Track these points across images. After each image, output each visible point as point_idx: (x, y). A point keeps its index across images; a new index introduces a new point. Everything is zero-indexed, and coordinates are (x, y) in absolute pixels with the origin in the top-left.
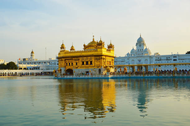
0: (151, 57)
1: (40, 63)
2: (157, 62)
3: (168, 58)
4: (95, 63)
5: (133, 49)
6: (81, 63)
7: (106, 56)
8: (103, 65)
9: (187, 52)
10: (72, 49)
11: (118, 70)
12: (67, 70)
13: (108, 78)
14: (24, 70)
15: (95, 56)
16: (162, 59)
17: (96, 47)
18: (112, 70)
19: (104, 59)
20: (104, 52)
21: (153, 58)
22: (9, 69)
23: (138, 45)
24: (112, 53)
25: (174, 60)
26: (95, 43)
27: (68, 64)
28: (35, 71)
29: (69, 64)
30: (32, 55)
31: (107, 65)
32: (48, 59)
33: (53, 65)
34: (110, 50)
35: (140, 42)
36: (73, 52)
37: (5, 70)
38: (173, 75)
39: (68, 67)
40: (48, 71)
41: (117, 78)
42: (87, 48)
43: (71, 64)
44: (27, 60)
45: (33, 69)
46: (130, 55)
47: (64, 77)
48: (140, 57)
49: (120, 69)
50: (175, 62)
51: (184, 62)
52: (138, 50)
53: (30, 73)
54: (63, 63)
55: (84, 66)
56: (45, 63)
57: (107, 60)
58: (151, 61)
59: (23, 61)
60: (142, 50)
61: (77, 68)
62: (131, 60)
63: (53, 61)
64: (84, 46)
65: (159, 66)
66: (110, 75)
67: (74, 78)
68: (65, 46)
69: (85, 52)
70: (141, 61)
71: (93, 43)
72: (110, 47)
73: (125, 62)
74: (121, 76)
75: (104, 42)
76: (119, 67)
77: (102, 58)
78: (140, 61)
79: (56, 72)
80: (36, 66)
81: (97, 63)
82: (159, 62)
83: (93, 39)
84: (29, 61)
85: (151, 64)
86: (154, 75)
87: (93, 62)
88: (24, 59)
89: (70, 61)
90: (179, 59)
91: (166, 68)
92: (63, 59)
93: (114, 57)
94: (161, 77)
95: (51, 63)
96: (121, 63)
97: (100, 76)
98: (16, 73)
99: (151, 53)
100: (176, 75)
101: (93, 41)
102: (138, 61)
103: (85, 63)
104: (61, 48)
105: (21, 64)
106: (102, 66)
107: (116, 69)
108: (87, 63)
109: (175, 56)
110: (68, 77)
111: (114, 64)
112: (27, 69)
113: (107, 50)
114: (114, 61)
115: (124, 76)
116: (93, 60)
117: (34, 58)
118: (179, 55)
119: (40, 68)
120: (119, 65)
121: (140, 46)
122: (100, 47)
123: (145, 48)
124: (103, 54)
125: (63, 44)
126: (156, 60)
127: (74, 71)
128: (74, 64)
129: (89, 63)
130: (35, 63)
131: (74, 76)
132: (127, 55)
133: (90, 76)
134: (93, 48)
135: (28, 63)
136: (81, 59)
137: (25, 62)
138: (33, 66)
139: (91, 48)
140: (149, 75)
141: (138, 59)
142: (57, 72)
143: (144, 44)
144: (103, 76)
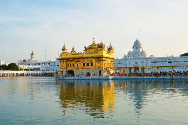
0: (147, 59)
1: (40, 64)
2: (152, 64)
3: (163, 60)
4: (96, 64)
5: (130, 51)
6: (82, 64)
7: (106, 58)
8: (103, 66)
9: (181, 55)
10: (73, 51)
11: (118, 71)
12: (68, 71)
13: (109, 79)
14: (25, 71)
15: (96, 58)
16: (157, 61)
17: (97, 49)
18: (112, 72)
19: (104, 61)
20: (105, 54)
21: (149, 60)
22: (10, 70)
23: (135, 48)
24: (111, 55)
25: (169, 62)
26: (96, 45)
27: (69, 65)
28: (35, 72)
29: (71, 65)
30: (31, 57)
31: (107, 67)
32: (47, 61)
33: (52, 66)
34: (110, 52)
35: (137, 45)
36: (74, 54)
37: (7, 71)
38: (171, 77)
39: (69, 69)
40: (48, 72)
41: (117, 79)
42: (88, 50)
43: (72, 65)
44: (28, 61)
45: (33, 70)
46: (127, 57)
47: (65, 78)
48: (137, 59)
49: (119, 70)
50: (170, 64)
51: (179, 64)
52: (135, 52)
53: (30, 74)
54: (64, 64)
55: (85, 67)
56: (45, 64)
57: (107, 62)
58: (147, 63)
59: (24, 62)
60: (138, 53)
61: (78, 69)
62: (128, 61)
63: (53, 62)
64: (85, 48)
65: (158, 67)
66: (111, 76)
67: (75, 79)
68: (66, 48)
69: (86, 54)
70: (138, 63)
71: (94, 45)
72: (110, 49)
73: (122, 64)
74: (121, 77)
75: (104, 45)
76: (119, 68)
77: (102, 60)
78: (136, 63)
79: (57, 73)
80: (36, 67)
81: (98, 65)
82: (155, 64)
83: (94, 42)
84: (30, 63)
85: (147, 66)
86: (153, 77)
87: (93, 64)
88: (25, 61)
89: (72, 62)
90: (174, 61)
91: (161, 69)
92: (64, 60)
93: (114, 59)
94: (159, 79)
95: (50, 64)
96: (118, 64)
97: (101, 77)
98: (17, 73)
99: (147, 55)
100: (174, 76)
101: (94, 43)
102: (134, 63)
103: (86, 64)
104: (63, 50)
105: (22, 65)
106: (102, 68)
107: (116, 70)
108: (88, 64)
109: (170, 58)
110: (70, 78)
111: (114, 65)
112: (28, 70)
113: (107, 52)
114: (113, 63)
115: (124, 77)
116: (94, 62)
117: (34, 60)
118: (174, 57)
119: (41, 69)
120: (119, 67)
121: (137, 48)
122: (100, 49)
123: (141, 50)
124: (103, 56)
125: (64, 46)
126: (152, 62)
127: (75, 73)
128: (76, 65)
129: (90, 64)
130: (35, 64)
131: (76, 77)
132: (124, 57)
133: (91, 77)
134: (94, 50)
135: (29, 64)
136: (82, 60)
137: (25, 63)
138: (33, 67)
139: (92, 50)
140: (148, 76)
141: (135, 61)
142: (59, 73)
143: (140, 47)
144: (104, 77)
